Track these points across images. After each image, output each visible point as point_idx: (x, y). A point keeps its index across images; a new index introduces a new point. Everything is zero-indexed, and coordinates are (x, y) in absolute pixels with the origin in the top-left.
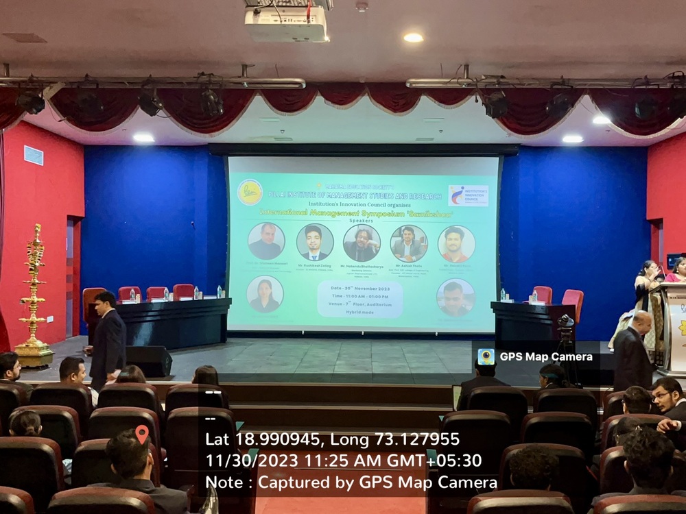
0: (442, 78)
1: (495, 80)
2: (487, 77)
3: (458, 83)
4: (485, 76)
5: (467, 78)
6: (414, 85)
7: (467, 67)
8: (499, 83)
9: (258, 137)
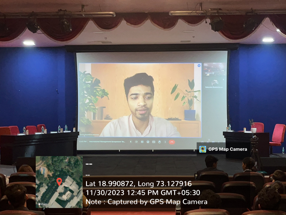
0: (188, 10)
1: (216, 11)
2: (212, 9)
3: (196, 13)
4: (210, 9)
5: (201, 10)
6: (173, 14)
7: (201, 4)
8: (218, 13)
9: (93, 42)
